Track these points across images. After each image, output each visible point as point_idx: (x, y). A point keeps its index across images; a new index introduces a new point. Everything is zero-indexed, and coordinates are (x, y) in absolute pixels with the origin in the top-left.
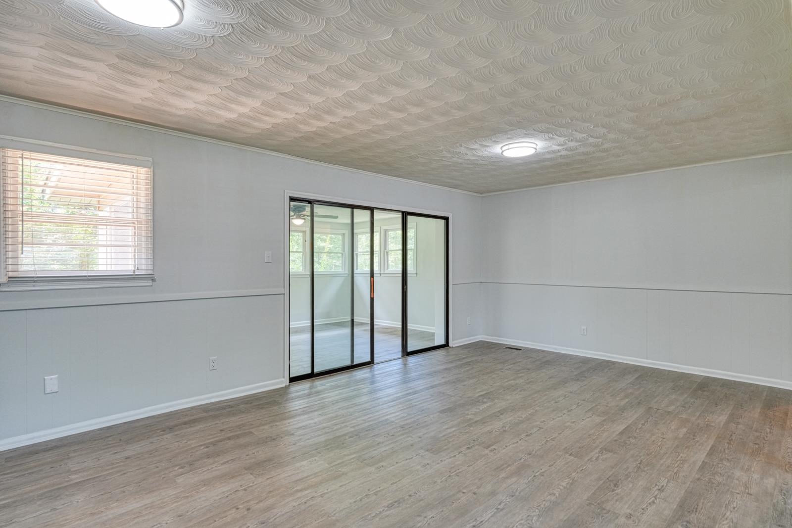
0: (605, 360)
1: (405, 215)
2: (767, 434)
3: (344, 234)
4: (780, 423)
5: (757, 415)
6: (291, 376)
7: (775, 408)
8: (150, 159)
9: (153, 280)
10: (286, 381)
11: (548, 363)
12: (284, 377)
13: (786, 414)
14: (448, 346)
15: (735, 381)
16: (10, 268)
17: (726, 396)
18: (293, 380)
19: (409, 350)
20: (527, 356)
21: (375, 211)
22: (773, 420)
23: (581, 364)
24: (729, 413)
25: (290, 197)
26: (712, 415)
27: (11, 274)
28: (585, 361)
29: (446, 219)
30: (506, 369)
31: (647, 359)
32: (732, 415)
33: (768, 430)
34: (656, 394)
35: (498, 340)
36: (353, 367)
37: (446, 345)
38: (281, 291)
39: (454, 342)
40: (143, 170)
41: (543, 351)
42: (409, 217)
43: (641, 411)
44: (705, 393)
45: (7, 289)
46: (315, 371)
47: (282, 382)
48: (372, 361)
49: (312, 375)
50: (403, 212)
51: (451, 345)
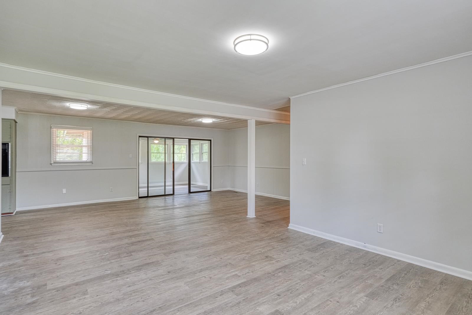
1: (190, 140)
6: (139, 196)
8: (92, 128)
9: (92, 163)
10: (138, 198)
12: (136, 196)
16: (54, 159)
18: (140, 198)
19: (191, 191)
21: (175, 139)
25: (139, 136)
27: (54, 161)
29: (210, 140)
36: (165, 195)
37: (210, 191)
38: (135, 167)
40: (89, 131)
42: (191, 140)
45: (54, 165)
46: (149, 195)
47: (136, 198)
48: (173, 194)
49: (148, 197)
50: (189, 139)
51: (212, 191)
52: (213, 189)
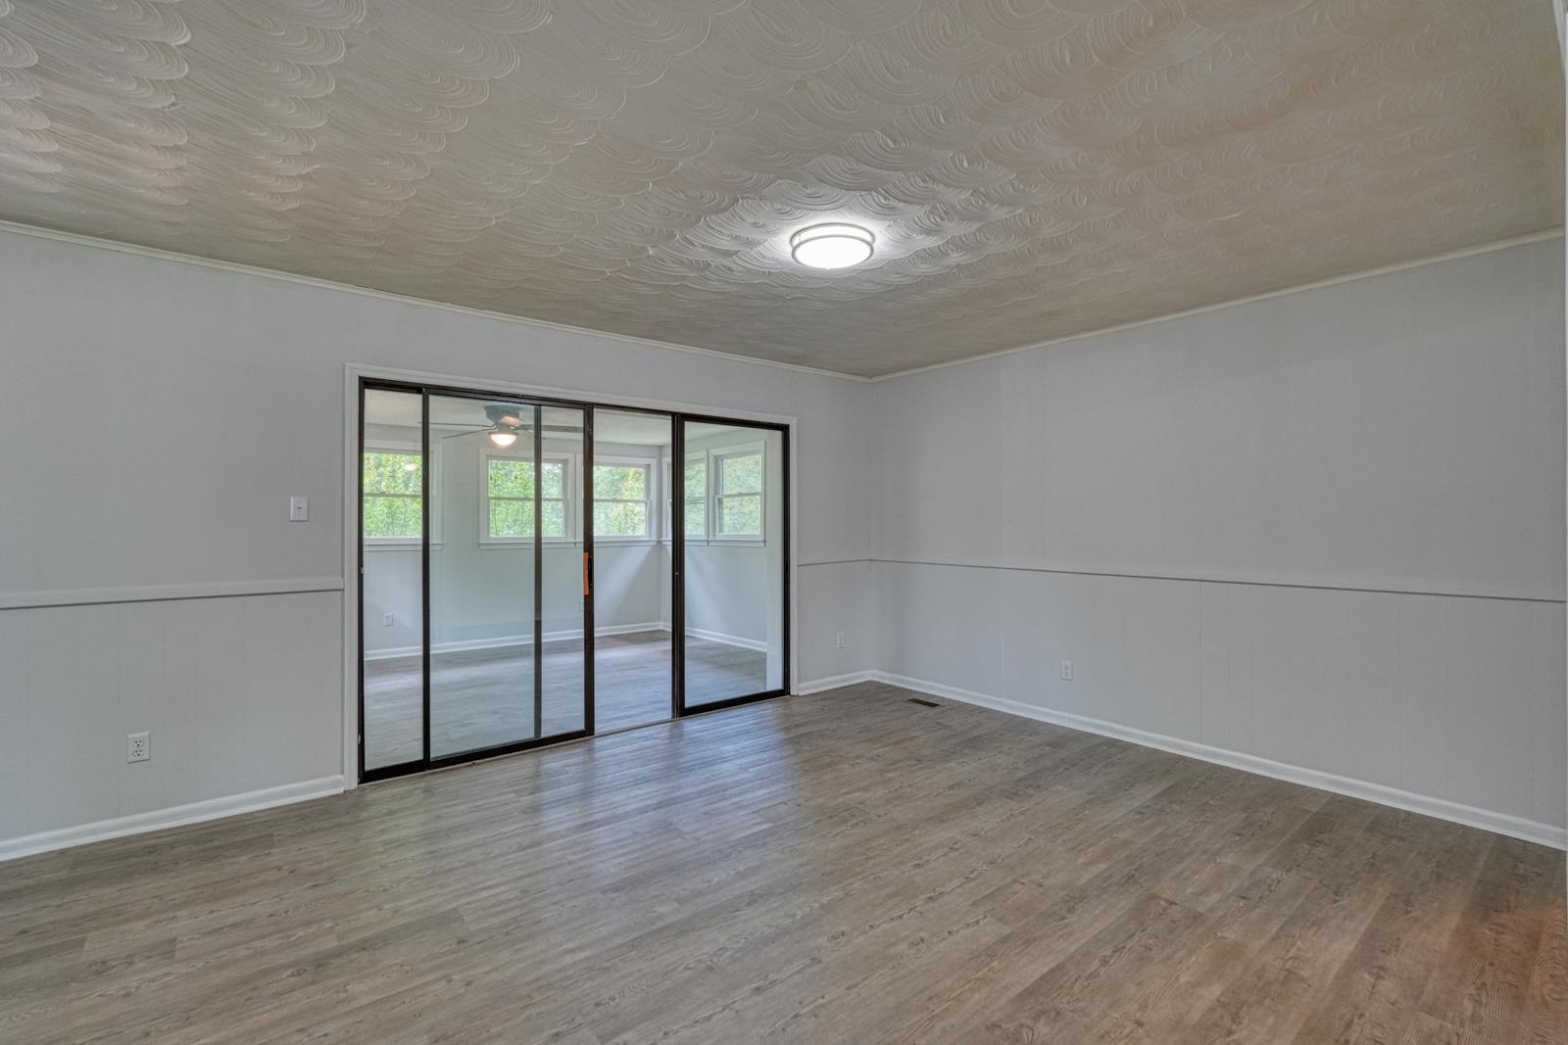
0: (1107, 738)
1: (679, 420)
2: (1462, 1025)
3: (649, 466)
4: (1509, 977)
5: (1445, 941)
6: (367, 768)
7: (1504, 916)
10: (350, 779)
11: (973, 743)
12: (342, 772)
13: (1533, 941)
14: (789, 693)
15: (1408, 813)
17: (1372, 865)
18: (366, 777)
19: (689, 703)
20: (939, 723)
22: (1491, 964)
23: (1047, 748)
24: (1363, 928)
25: (360, 378)
26: (1315, 933)
28: (1064, 738)
29: (784, 429)
30: (868, 759)
31: (1201, 743)
32: (1372, 934)
33: (1468, 1006)
34: (1186, 850)
35: (902, 681)
36: (538, 743)
37: (784, 692)
38: (336, 582)
39: (802, 685)
41: (982, 710)
42: (688, 425)
43: (1124, 904)
44: (1320, 851)
46: (434, 754)
47: (336, 784)
48: (589, 730)
49: (425, 765)
50: (673, 414)
51: (793, 692)
52: (799, 681)
